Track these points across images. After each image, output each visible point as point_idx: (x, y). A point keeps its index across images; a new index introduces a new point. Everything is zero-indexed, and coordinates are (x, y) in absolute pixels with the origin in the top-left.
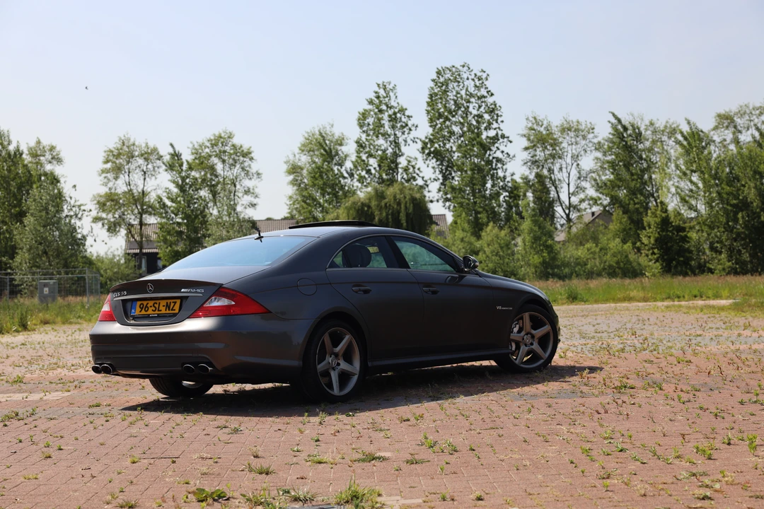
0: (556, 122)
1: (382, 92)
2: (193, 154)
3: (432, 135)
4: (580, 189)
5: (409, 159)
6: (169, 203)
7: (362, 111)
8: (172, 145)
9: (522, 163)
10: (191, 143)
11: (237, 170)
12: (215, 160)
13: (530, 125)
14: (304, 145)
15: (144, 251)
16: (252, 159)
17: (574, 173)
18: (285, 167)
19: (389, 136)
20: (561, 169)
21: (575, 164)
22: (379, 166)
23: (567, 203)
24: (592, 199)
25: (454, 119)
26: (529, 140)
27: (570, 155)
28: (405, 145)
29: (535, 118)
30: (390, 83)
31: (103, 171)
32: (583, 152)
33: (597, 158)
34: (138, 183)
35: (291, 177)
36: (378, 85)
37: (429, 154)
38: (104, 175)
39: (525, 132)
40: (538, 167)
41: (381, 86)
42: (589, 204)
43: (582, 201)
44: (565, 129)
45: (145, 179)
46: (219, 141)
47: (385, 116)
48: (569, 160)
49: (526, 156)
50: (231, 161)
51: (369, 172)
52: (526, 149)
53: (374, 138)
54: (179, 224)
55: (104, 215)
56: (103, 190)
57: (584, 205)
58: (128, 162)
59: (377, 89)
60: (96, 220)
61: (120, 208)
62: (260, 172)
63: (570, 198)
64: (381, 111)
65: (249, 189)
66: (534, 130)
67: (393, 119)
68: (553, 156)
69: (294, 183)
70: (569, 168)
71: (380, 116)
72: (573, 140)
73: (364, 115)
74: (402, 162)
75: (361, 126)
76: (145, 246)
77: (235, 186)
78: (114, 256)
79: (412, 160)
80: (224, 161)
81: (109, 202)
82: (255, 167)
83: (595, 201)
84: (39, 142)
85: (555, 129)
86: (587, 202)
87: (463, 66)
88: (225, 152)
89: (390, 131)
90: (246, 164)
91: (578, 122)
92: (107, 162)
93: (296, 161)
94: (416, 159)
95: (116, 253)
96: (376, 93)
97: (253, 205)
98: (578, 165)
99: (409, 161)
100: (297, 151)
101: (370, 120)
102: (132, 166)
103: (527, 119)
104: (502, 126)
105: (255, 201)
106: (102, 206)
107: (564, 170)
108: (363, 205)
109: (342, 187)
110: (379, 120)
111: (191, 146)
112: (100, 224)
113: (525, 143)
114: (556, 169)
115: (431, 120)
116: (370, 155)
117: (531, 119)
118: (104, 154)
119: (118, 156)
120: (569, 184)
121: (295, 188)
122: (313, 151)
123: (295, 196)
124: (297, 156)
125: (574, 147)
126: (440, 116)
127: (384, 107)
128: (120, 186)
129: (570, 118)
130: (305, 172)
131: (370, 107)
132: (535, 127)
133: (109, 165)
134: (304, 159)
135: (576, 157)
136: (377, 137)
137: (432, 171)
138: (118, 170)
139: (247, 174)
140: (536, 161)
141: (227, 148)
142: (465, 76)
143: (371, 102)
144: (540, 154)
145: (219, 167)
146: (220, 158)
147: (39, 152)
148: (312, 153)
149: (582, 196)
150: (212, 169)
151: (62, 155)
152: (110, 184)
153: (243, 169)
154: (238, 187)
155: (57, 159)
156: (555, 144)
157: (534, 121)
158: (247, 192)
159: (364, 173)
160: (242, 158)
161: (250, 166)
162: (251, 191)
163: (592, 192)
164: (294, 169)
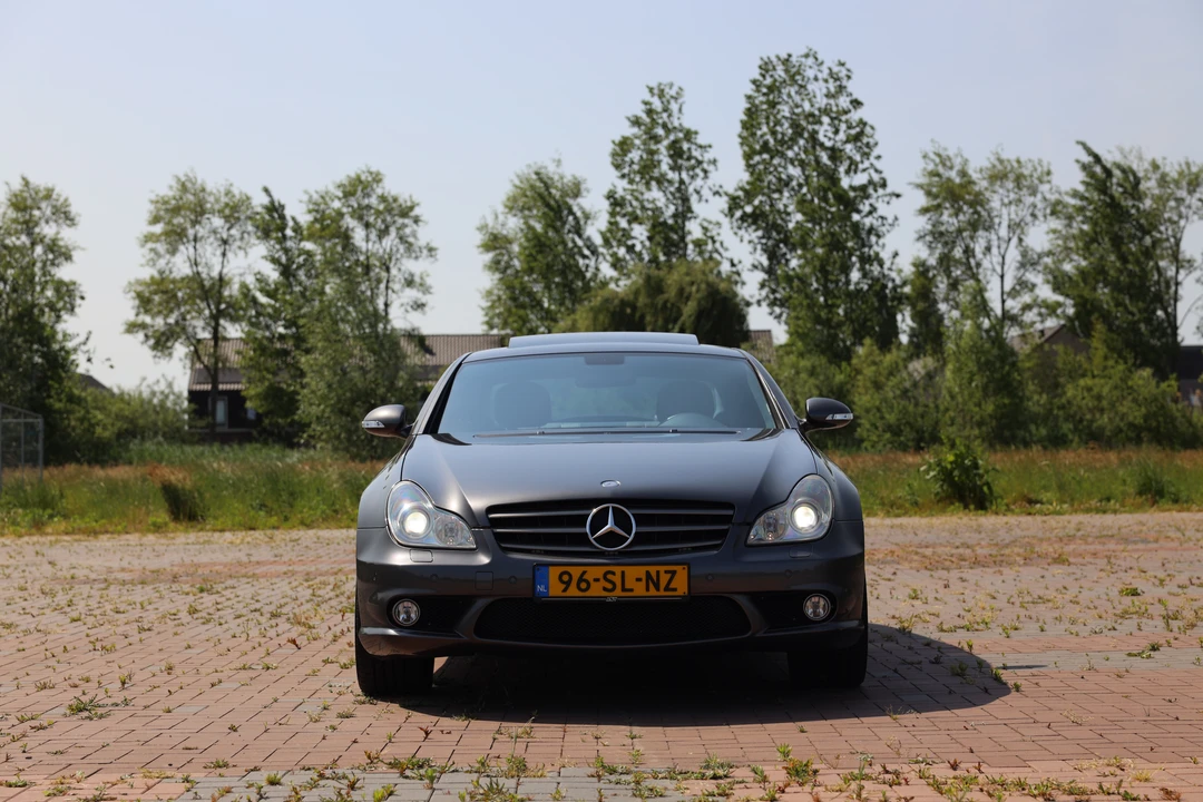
0: (978, 162)
1: (657, 104)
2: (310, 212)
3: (748, 183)
4: (1023, 285)
5: (705, 224)
6: (263, 299)
7: (618, 139)
8: (266, 190)
9: (916, 236)
10: (306, 192)
11: (390, 241)
12: (349, 222)
13: (931, 167)
14: (514, 199)
15: (221, 387)
16: (417, 220)
17: (1013, 255)
18: (479, 238)
19: (670, 182)
20: (988, 249)
21: (1015, 241)
22: (650, 238)
23: (999, 312)
24: (1045, 304)
25: (790, 154)
26: (929, 194)
27: (1005, 224)
28: (700, 200)
29: (939, 155)
30: (671, 85)
31: (149, 238)
32: (1029, 219)
33: (1054, 231)
34: (213, 262)
35: (489, 256)
36: (651, 90)
37: (744, 218)
38: (150, 245)
39: (924, 180)
40: (946, 244)
41: (656, 91)
42: (1040, 314)
43: (1027, 308)
44: (997, 176)
45: (224, 255)
46: (357, 187)
47: (662, 147)
48: (1003, 232)
49: (923, 223)
50: (380, 224)
51: (631, 249)
52: (925, 211)
53: (642, 187)
54: (282, 337)
55: (148, 319)
56: (147, 273)
57: (1030, 316)
58: (195, 223)
59: (648, 97)
60: (132, 328)
61: (178, 306)
62: (433, 245)
63: (1003, 302)
64: (656, 139)
65: (412, 275)
66: (938, 175)
67: (676, 152)
68: (974, 226)
69: (495, 266)
70: (1004, 246)
71: (654, 147)
72: (1012, 196)
73: (624, 146)
74: (694, 229)
75: (618, 167)
76: (221, 377)
77: (388, 270)
78: (153, 394)
79: (710, 227)
80: (367, 226)
81: (157, 296)
82: (424, 235)
83: (1052, 309)
84: (27, 183)
85: (975, 176)
86: (1035, 310)
87: (807, 56)
88: (368, 207)
89: (671, 175)
90: (408, 231)
91: (1018, 162)
92: (156, 220)
93: (499, 227)
94: (718, 224)
95: (156, 388)
96: (646, 103)
97: (419, 306)
98: (1020, 240)
99: (705, 229)
100: (501, 209)
101: (635, 155)
102: (201, 231)
103: (925, 157)
104: (878, 165)
105: (423, 299)
106: (144, 303)
107: (994, 250)
108: (623, 303)
109: (580, 274)
110: (652, 153)
111: (305, 198)
112: (141, 336)
113: (921, 200)
114: (979, 248)
115: (748, 157)
116: (634, 219)
117: (932, 156)
118: (152, 207)
119: (176, 211)
120: (1002, 277)
121: (498, 276)
122: (529, 209)
123: (496, 292)
124: (501, 218)
125: (1013, 208)
126: (765, 147)
127: (660, 131)
128: (180, 266)
129: (1004, 156)
130: (516, 248)
131: (635, 130)
132: (941, 170)
133: (158, 228)
134: (513, 225)
135: (1016, 227)
136: (648, 184)
137: (750, 248)
138: (175, 237)
139: (409, 246)
140: (941, 234)
141: (373, 201)
142: (810, 73)
143: (636, 122)
144: (949, 220)
145: (359, 236)
146: (360, 218)
147: (29, 202)
148: (526, 212)
149: (1027, 298)
150: (346, 237)
151: (73, 210)
152: (162, 263)
153: (402, 239)
154: (394, 271)
155: (64, 214)
156: (978, 201)
157: (937, 160)
158: (410, 283)
159: (622, 252)
160: (400, 221)
161: (414, 234)
162: (417, 279)
163: (1045, 292)
164: (495, 242)
